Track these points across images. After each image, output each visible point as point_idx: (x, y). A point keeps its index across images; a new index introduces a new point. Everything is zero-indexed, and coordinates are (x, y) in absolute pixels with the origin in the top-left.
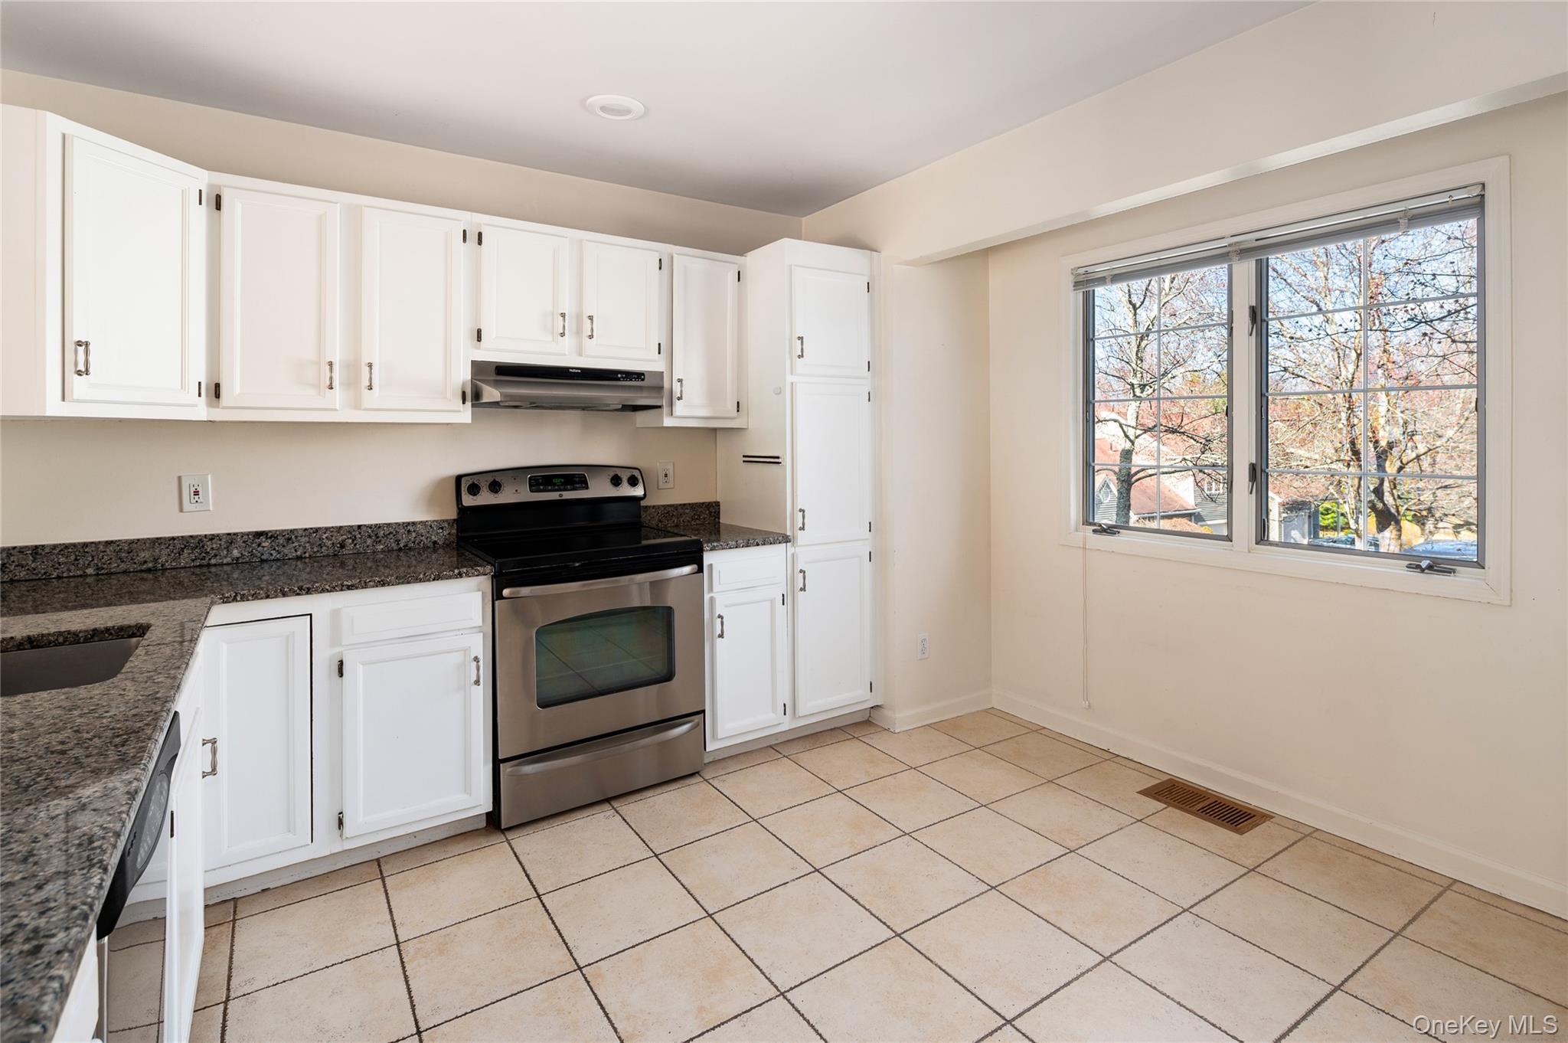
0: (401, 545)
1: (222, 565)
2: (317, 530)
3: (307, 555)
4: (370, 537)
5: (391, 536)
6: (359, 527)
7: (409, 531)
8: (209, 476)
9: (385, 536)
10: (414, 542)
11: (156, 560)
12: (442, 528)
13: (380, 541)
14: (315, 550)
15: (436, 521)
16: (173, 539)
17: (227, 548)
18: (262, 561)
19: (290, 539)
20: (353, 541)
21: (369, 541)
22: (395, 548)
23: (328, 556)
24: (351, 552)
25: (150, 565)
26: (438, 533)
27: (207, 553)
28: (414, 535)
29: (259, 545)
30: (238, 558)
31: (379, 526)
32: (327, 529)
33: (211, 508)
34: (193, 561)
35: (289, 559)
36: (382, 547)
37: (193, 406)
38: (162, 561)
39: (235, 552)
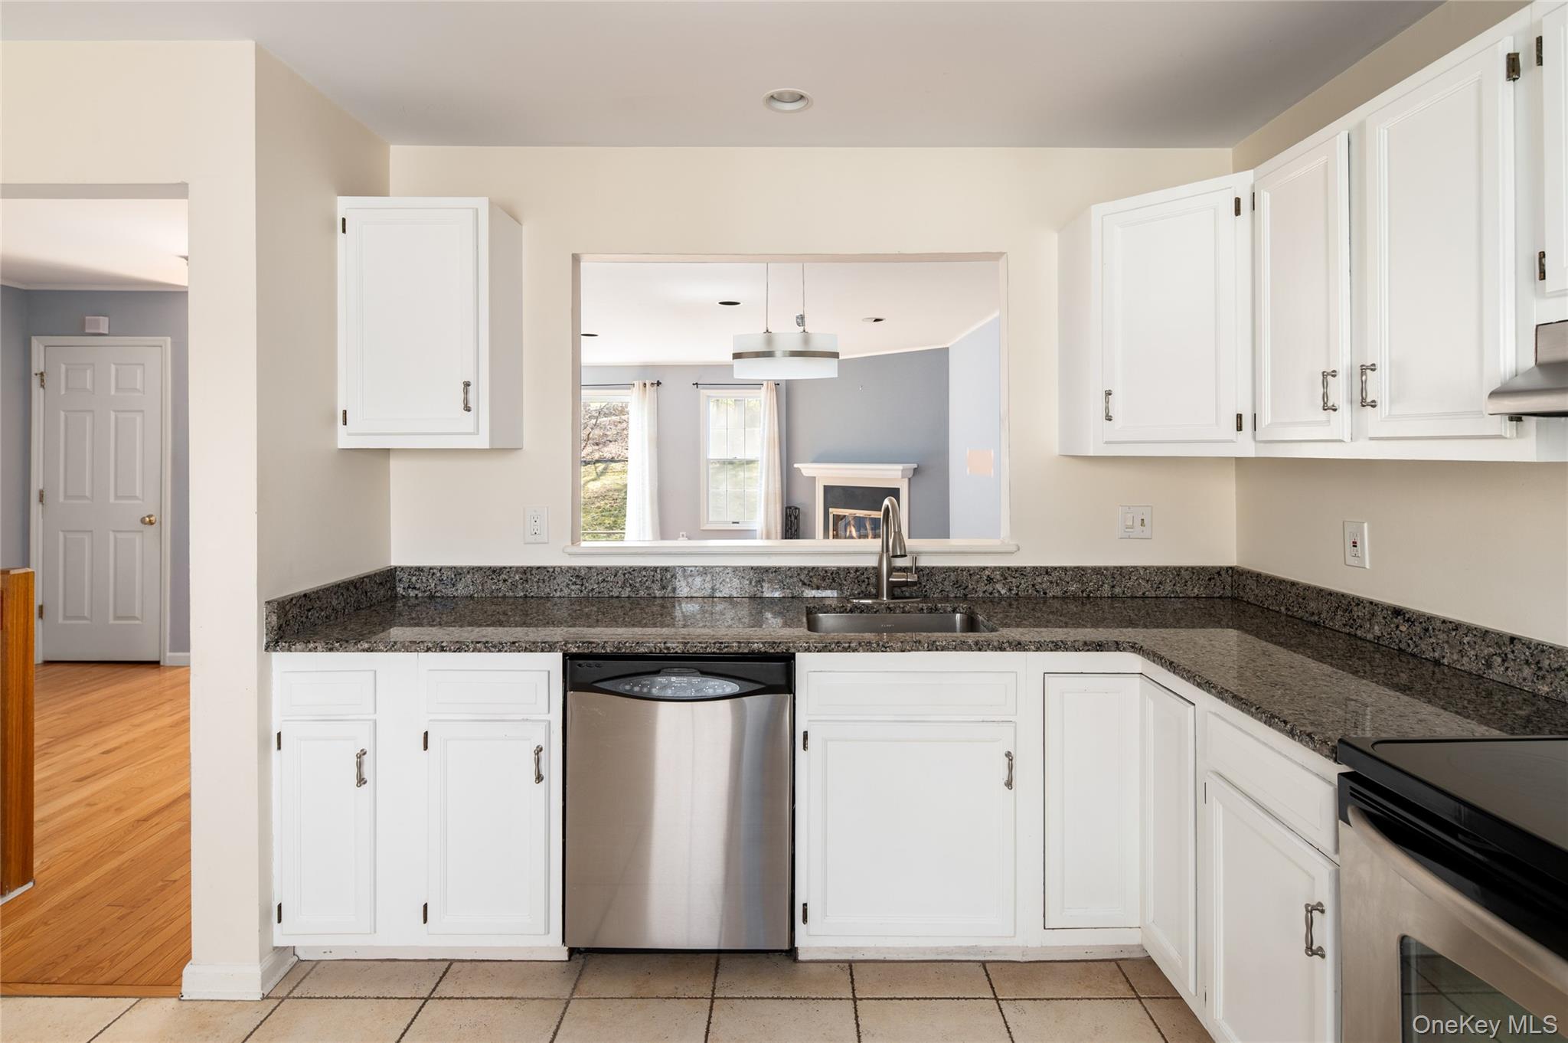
1: (1364, 640)
3: (1445, 661)
4: (1528, 662)
5: (1561, 674)
8: (1366, 525)
11: (1320, 614)
14: (1455, 657)
16: (1331, 594)
17: (1370, 620)
18: (1402, 652)
19: (1427, 630)
20: (1503, 660)
24: (1500, 680)
25: (1316, 618)
27: (1354, 620)
29: (1397, 627)
30: (1378, 638)
31: (1540, 648)
33: (1367, 567)
34: (1344, 625)
35: (1426, 659)
37: (1232, 441)
38: (1324, 615)
39: (1376, 628)
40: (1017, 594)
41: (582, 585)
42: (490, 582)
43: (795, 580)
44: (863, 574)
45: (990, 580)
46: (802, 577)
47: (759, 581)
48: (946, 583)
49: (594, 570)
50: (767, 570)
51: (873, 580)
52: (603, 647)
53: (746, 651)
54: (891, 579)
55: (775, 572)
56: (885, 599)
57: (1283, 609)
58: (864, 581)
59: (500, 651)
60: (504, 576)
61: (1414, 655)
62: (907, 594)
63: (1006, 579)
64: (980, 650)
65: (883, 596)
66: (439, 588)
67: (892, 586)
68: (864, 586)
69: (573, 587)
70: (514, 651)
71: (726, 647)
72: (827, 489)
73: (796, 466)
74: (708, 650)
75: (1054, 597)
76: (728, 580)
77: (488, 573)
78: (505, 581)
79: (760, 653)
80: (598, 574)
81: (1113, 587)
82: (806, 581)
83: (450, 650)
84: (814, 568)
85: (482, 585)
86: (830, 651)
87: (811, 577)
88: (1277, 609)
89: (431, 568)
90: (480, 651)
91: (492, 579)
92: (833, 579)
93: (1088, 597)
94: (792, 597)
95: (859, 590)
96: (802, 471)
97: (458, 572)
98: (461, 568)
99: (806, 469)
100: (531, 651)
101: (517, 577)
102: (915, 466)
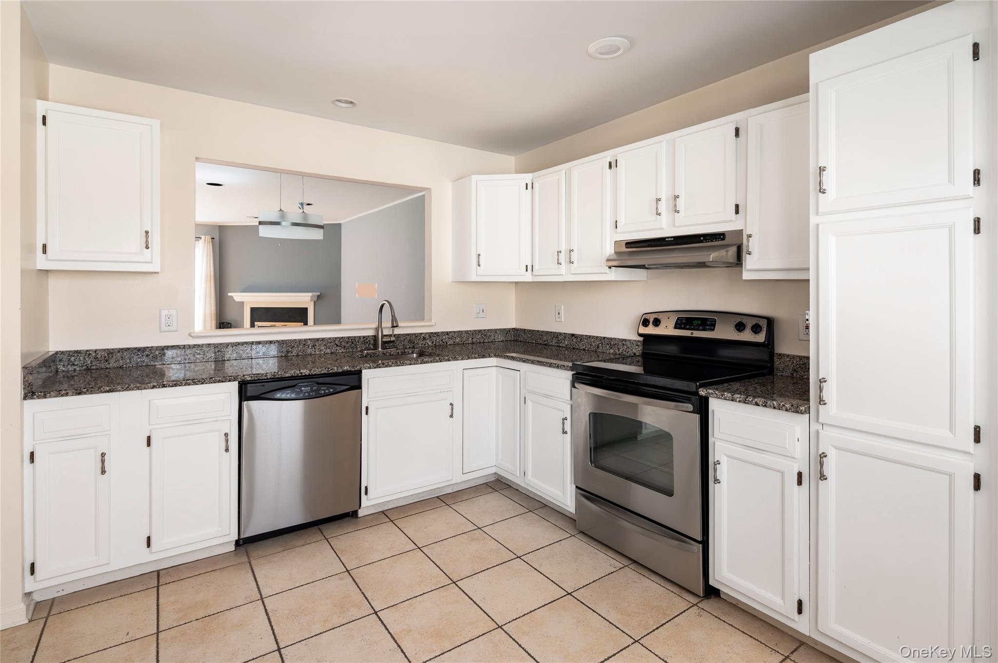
0: (620, 352)
1: (562, 347)
2: (590, 337)
3: (587, 349)
4: (608, 344)
5: (616, 346)
6: (604, 338)
7: (623, 344)
8: (562, 306)
9: (614, 345)
10: (625, 351)
11: (547, 340)
12: (638, 346)
13: (612, 348)
14: (589, 347)
15: (635, 341)
16: (551, 332)
18: (574, 348)
19: (581, 339)
20: (602, 345)
21: (608, 347)
22: (618, 353)
23: (593, 351)
24: (601, 351)
25: (546, 342)
26: (636, 348)
28: (625, 347)
29: (573, 340)
30: (567, 345)
31: (611, 339)
32: (593, 337)
33: (563, 321)
34: (556, 343)
36: (612, 351)
37: (524, 275)
38: (549, 341)
39: (566, 342)
40: (435, 344)
41: (204, 355)
42: (135, 357)
43: (333, 344)
44: (367, 339)
45: (424, 338)
46: (336, 342)
47: (313, 346)
48: (405, 341)
49: (211, 346)
50: (318, 340)
51: (372, 342)
52: (266, 376)
53: (341, 371)
54: (383, 340)
55: (322, 340)
56: (380, 349)
57: (534, 341)
58: (367, 343)
59: (202, 383)
60: (147, 353)
61: (577, 349)
62: (388, 347)
63: (431, 337)
64: (441, 361)
65: (379, 348)
66: (94, 363)
67: (384, 343)
68: (367, 345)
69: (198, 356)
70: (212, 383)
71: (331, 370)
72: (253, 310)
73: (229, 294)
74: (322, 372)
75: (450, 345)
76: (296, 346)
77: (134, 351)
78: (147, 355)
79: (348, 371)
80: (215, 348)
81: (473, 339)
82: (338, 344)
83: (169, 386)
84: (342, 337)
85: (130, 359)
86: (380, 367)
87: (341, 342)
88: (532, 341)
89: (87, 351)
90: (189, 385)
91: (138, 355)
92: (352, 342)
93: (463, 344)
94: (331, 353)
95: (365, 347)
96: (235, 298)
97: (110, 352)
98: (113, 349)
99: (237, 297)
100: (223, 382)
101: (157, 353)
102: (319, 294)
